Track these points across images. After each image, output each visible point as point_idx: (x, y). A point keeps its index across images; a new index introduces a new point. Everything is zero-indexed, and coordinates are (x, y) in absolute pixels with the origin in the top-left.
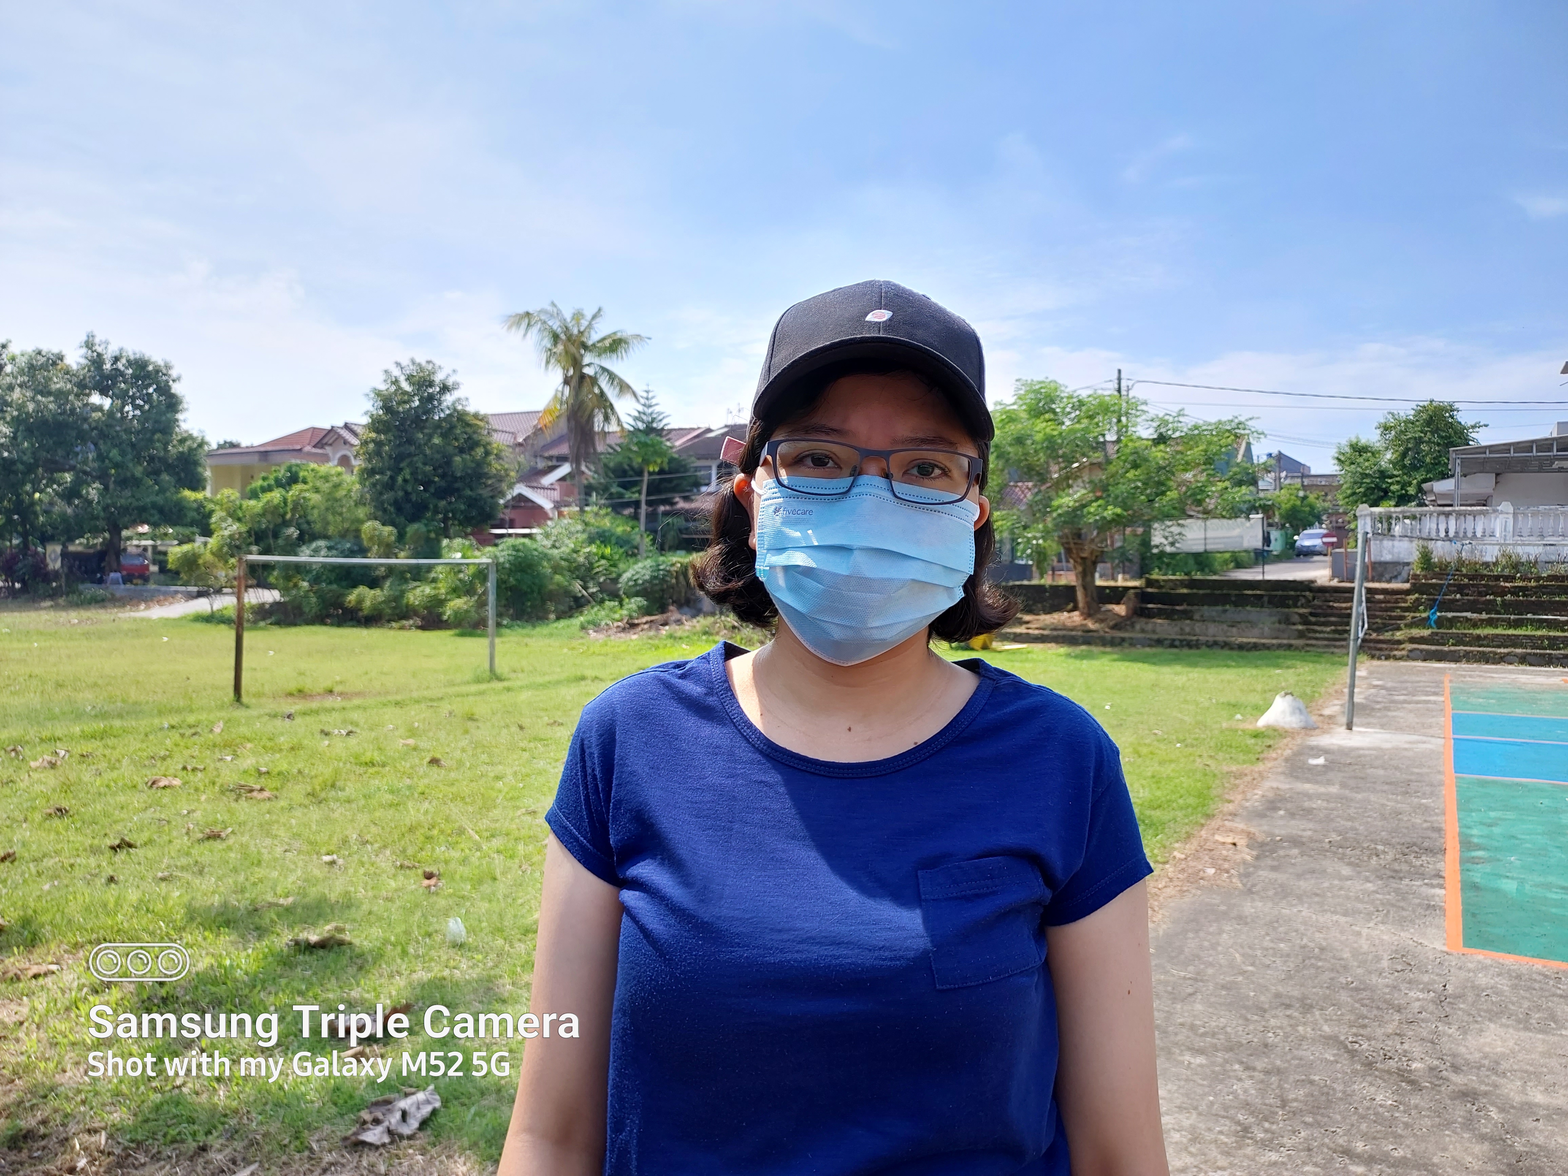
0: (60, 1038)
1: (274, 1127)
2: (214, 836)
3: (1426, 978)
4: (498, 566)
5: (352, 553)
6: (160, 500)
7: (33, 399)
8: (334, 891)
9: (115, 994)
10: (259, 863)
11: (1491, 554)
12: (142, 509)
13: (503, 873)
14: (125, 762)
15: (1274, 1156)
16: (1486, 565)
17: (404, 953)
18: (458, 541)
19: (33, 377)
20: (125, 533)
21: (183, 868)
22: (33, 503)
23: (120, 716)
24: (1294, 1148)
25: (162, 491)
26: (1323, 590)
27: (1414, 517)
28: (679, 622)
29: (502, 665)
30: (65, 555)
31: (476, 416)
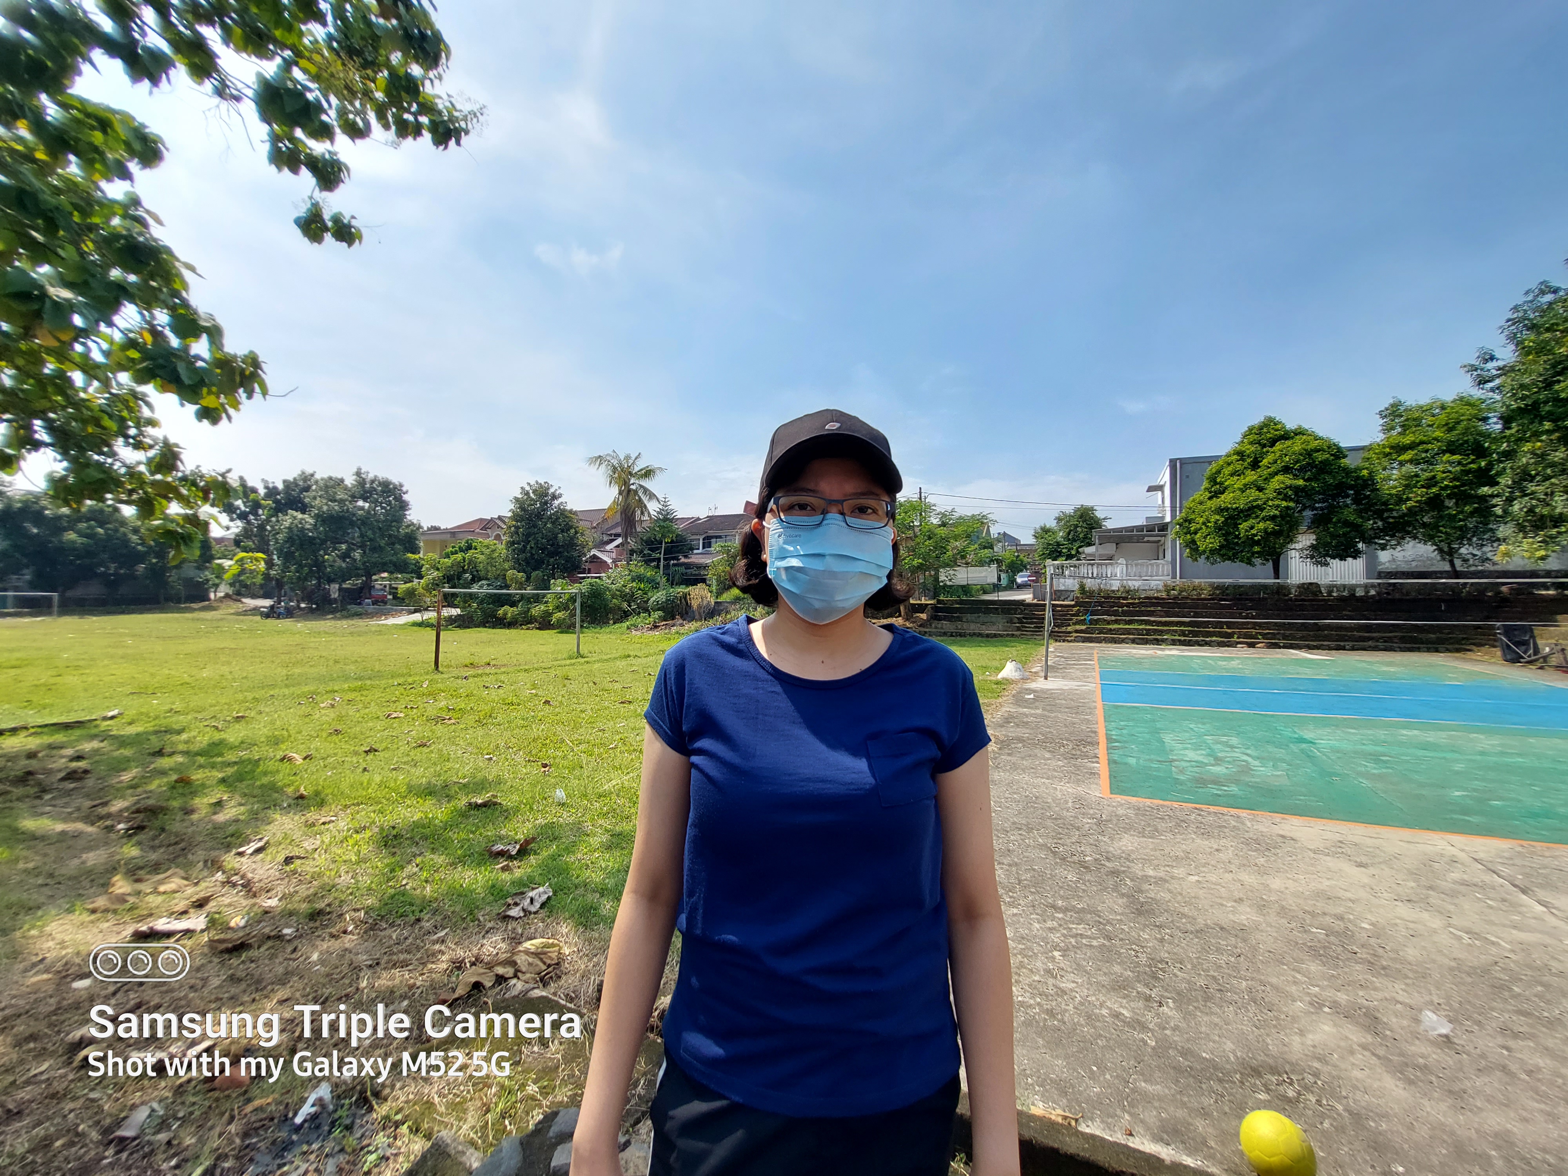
0: (337, 858)
1: (457, 909)
2: (423, 745)
3: (1091, 812)
4: (582, 595)
5: (501, 588)
6: (394, 559)
7: (326, 504)
8: (491, 774)
9: (368, 834)
10: (448, 760)
11: (1115, 585)
12: (385, 564)
13: (587, 764)
14: (373, 704)
15: (1015, 911)
16: (1113, 591)
17: (531, 809)
18: (560, 580)
19: (327, 492)
20: (374, 577)
21: (405, 763)
22: (324, 561)
23: (370, 679)
24: (1026, 906)
25: (396, 554)
26: (1030, 605)
27: (1075, 566)
28: (682, 625)
29: (584, 650)
30: (340, 589)
31: (571, 511)
